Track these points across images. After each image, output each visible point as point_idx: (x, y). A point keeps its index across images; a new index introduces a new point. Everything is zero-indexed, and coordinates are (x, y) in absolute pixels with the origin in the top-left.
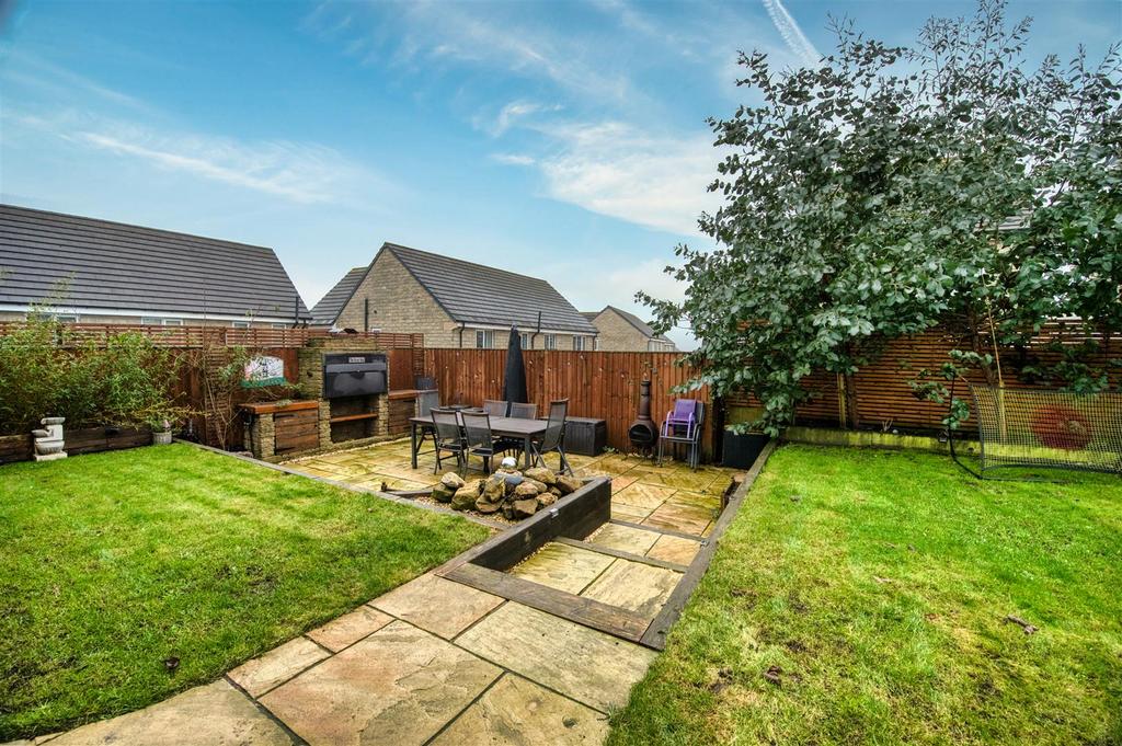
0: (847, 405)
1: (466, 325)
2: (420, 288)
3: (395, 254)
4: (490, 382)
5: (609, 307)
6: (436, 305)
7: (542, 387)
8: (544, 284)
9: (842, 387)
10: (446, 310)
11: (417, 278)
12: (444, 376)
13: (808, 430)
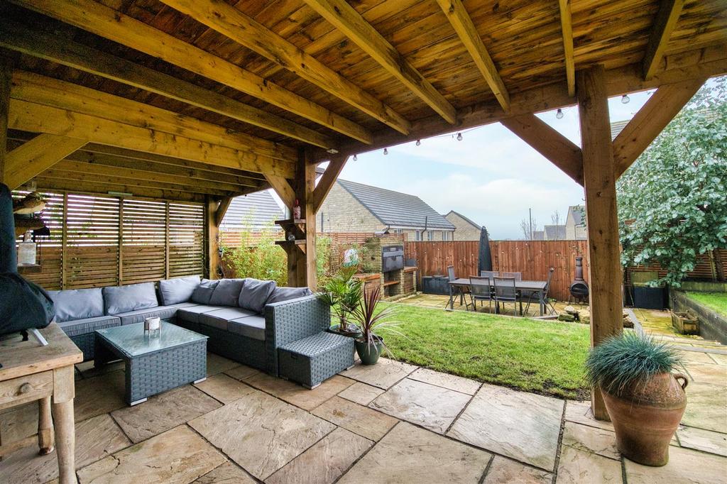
0: (716, 269)
1: (391, 227)
2: (360, 205)
3: (342, 185)
4: (458, 260)
5: (452, 211)
6: (371, 215)
7: (497, 263)
8: (417, 198)
9: (712, 257)
10: (378, 217)
11: (357, 199)
12: (423, 259)
13: (696, 283)
